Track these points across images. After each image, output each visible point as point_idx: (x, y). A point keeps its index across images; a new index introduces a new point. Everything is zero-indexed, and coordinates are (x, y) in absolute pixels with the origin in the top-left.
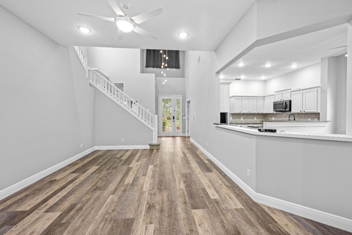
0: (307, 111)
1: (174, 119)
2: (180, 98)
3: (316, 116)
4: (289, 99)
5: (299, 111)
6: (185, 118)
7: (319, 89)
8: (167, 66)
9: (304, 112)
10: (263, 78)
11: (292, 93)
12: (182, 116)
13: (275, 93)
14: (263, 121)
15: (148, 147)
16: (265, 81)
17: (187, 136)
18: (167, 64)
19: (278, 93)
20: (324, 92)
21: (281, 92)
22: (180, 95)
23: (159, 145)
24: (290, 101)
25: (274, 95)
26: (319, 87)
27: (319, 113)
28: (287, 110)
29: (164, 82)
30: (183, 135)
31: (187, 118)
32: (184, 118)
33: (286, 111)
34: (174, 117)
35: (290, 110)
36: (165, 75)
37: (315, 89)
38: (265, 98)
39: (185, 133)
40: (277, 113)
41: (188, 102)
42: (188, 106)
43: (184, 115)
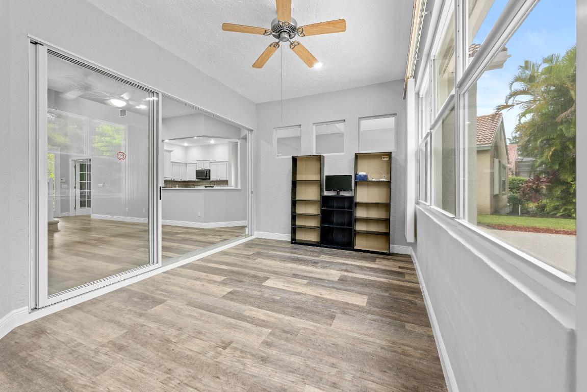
0: (221, 179)
3: (226, 183)
4: (208, 168)
5: (216, 179)
7: (227, 163)
10: (186, 144)
11: (211, 164)
13: (196, 162)
16: (186, 148)
17: (72, 215)
19: (199, 162)
20: (230, 166)
21: (202, 162)
24: (210, 170)
26: (227, 162)
27: (228, 181)
31: (74, 186)
32: (65, 186)
33: (207, 179)
35: (209, 179)
37: (225, 163)
38: (188, 165)
39: (68, 210)
40: (199, 180)
41: (75, 161)
42: (75, 167)
43: (64, 181)
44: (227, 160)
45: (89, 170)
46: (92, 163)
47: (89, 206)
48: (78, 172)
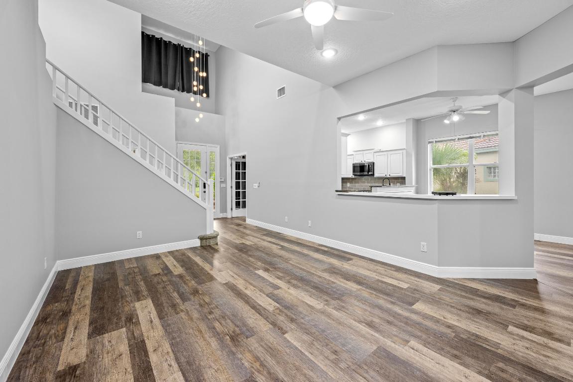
0: (392, 175)
1: (205, 187)
2: (217, 150)
3: (401, 180)
4: (372, 161)
5: (384, 175)
6: (225, 186)
7: (405, 151)
8: (203, 89)
9: (389, 176)
11: (376, 154)
12: (221, 182)
13: (353, 153)
14: (371, 187)
15: (197, 243)
17: (229, 216)
18: (203, 85)
19: (358, 153)
21: (362, 152)
22: (216, 146)
23: (217, 237)
24: (374, 163)
25: (353, 155)
26: (404, 149)
27: (405, 177)
28: (370, 173)
29: (199, 118)
30: (221, 215)
31: (230, 186)
32: (223, 185)
33: (369, 175)
34: (204, 184)
35: (373, 175)
36: (198, 105)
37: (401, 152)
39: (226, 211)
40: (356, 177)
41: (232, 159)
42: (231, 165)
43: (222, 180)
44: (405, 147)
45: (244, 168)
46: (247, 160)
47: (244, 206)
48: (234, 171)
